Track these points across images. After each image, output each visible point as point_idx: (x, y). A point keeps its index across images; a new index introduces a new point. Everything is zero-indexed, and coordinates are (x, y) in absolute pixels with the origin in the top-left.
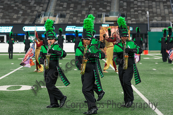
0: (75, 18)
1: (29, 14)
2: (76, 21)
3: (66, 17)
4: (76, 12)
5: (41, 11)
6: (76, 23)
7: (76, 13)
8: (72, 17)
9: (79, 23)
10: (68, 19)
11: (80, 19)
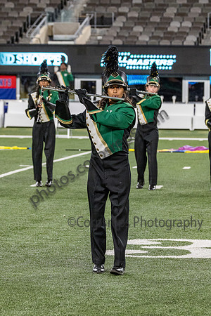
0: (138, 29)
1: (8, 14)
2: (138, 38)
3: (114, 24)
4: (149, 10)
5: (44, 6)
6: (137, 44)
7: (146, 14)
8: (132, 26)
9: (145, 44)
10: (118, 30)
11: (153, 30)
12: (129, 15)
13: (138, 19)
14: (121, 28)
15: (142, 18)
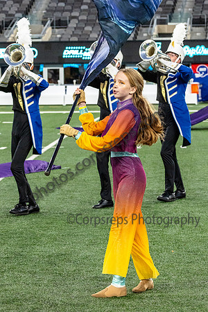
12: (80, 18)
13: (87, 20)
14: (75, 28)
15: (90, 20)
